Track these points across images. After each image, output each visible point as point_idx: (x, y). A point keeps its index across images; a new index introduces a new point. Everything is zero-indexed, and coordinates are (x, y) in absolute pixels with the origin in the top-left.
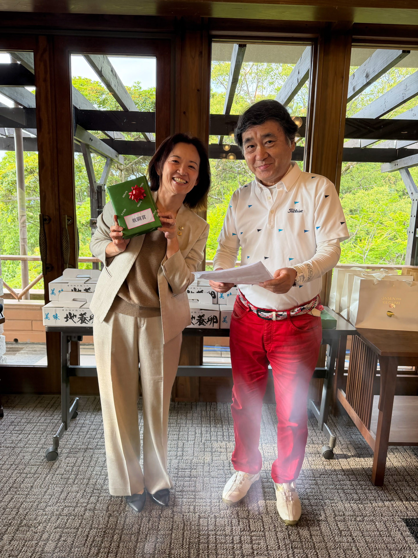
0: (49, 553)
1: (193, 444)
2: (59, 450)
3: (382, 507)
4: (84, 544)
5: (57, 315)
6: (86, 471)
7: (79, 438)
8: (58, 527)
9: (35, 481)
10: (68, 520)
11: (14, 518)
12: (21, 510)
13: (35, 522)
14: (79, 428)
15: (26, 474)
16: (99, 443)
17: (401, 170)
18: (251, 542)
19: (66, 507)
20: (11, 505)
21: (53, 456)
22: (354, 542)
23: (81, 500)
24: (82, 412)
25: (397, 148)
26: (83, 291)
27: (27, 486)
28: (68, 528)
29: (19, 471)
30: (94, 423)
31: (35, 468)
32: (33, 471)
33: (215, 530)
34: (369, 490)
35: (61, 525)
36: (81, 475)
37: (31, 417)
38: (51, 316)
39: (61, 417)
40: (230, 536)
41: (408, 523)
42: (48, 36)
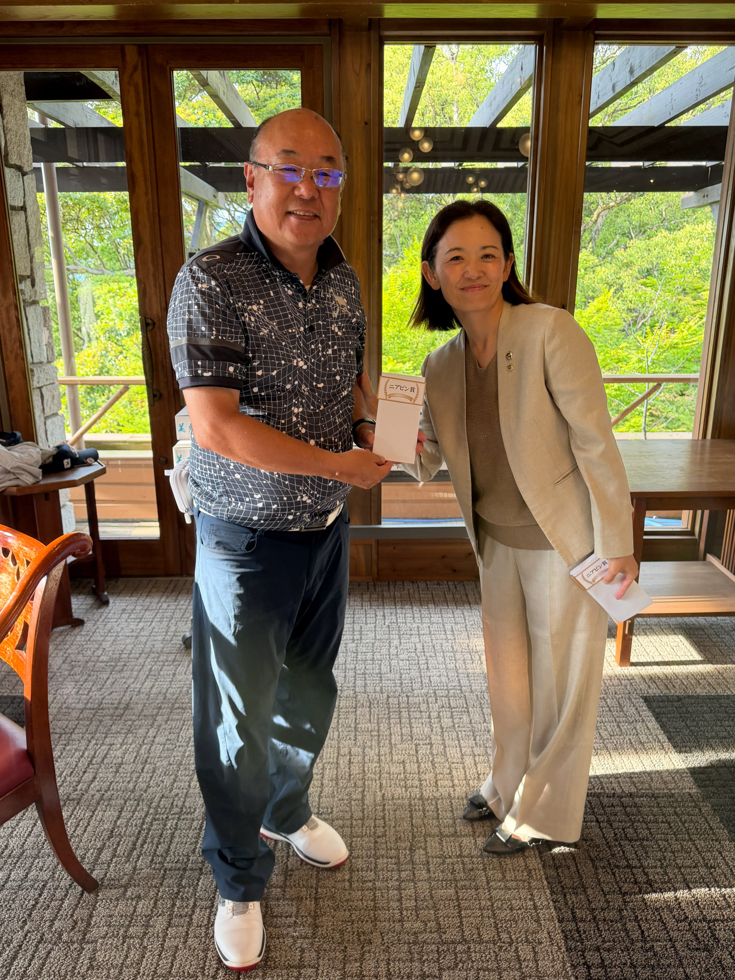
1: (373, 627)
12: (168, 696)
15: (163, 661)
17: (714, 206)
20: (154, 690)
25: (708, 166)
29: (153, 660)
33: (407, 707)
37: (148, 604)
40: (426, 712)
41: (647, 700)
42: (139, 46)
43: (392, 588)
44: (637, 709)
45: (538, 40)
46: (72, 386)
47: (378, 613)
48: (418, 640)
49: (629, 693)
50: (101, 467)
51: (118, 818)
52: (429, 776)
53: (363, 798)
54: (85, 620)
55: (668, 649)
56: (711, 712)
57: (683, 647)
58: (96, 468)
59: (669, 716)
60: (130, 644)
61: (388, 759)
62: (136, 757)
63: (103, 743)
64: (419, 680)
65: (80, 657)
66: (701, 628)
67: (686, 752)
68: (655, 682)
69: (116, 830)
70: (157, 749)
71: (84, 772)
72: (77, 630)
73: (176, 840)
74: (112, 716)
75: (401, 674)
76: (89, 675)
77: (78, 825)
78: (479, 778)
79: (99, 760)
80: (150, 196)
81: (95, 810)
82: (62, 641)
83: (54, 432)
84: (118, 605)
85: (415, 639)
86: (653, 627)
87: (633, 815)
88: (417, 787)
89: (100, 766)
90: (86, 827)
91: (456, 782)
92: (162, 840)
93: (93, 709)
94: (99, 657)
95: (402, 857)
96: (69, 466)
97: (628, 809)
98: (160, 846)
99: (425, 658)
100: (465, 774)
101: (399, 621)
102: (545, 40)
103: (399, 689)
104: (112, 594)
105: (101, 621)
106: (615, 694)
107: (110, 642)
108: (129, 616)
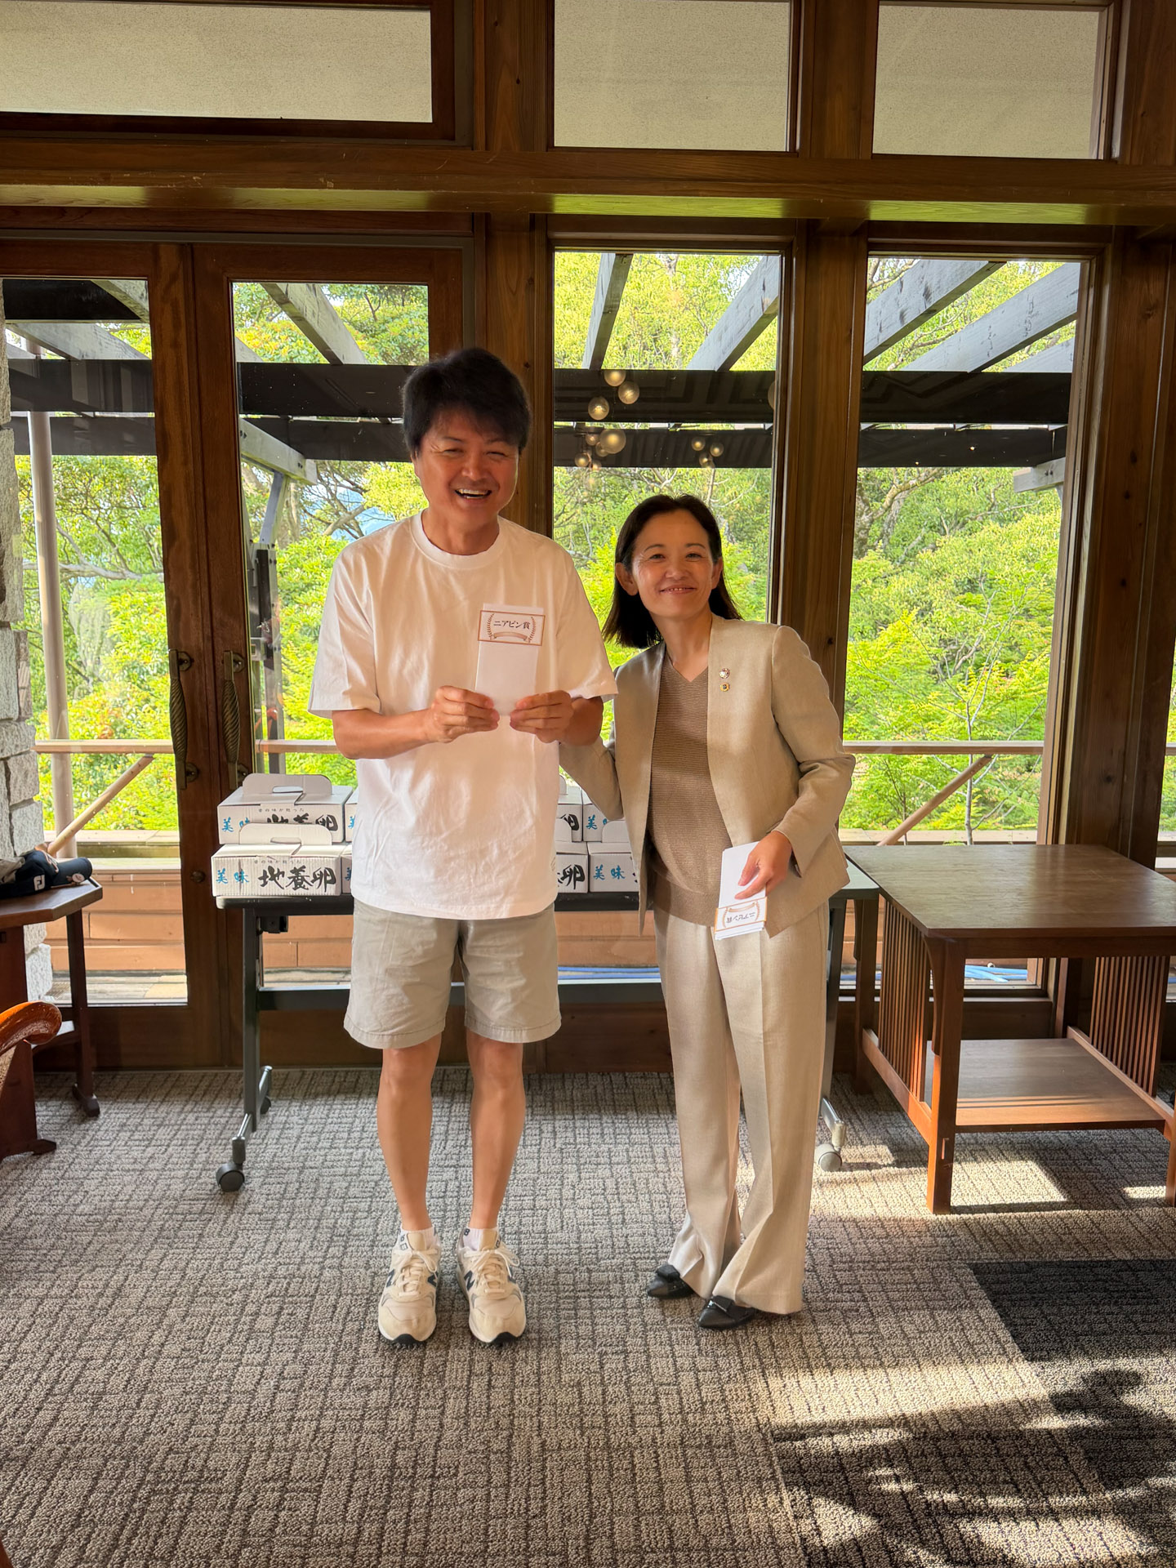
0: (263, 1332)
1: (536, 1151)
2: (245, 1171)
4: (332, 1318)
5: (241, 872)
6: (310, 1206)
7: (282, 1149)
8: (272, 1295)
9: (206, 1226)
10: (289, 1284)
11: (179, 1284)
12: (190, 1273)
13: (223, 1288)
14: (278, 1132)
15: (182, 1214)
16: (328, 1157)
19: (281, 1264)
20: (166, 1264)
21: (232, 1183)
23: (311, 1254)
24: (279, 1102)
26: (291, 820)
27: (191, 1235)
28: (293, 1296)
29: (166, 1211)
30: (310, 1121)
31: (199, 1205)
32: (195, 1209)
35: (277, 1292)
36: (301, 1213)
37: (163, 1115)
38: (228, 876)
39: (232, 1112)
41: (977, 1269)
42: (182, 245)
43: (568, 1084)
44: (961, 1286)
45: (785, 250)
46: (62, 755)
47: (544, 1128)
48: (608, 1174)
49: (950, 1259)
50: (95, 889)
51: (91, 1492)
52: (619, 1409)
53: (509, 1448)
54: (58, 1142)
55: (1011, 1184)
56: (1081, 1291)
57: (1035, 1179)
58: (87, 889)
59: (1014, 1297)
60: (130, 1183)
61: (553, 1380)
62: (128, 1381)
63: (74, 1356)
64: (609, 1242)
65: (45, 1207)
66: (1063, 1149)
67: (1041, 1359)
68: (990, 1240)
69: (87, 1513)
70: (166, 1366)
71: (39, 1409)
72: (43, 1160)
73: (188, 1529)
74: (92, 1308)
75: (580, 1232)
76: (59, 1238)
77: (22, 1504)
78: (703, 1409)
79: (66, 1387)
80: (191, 466)
81: (52, 1477)
82: (17, 1179)
83: (25, 830)
84: (112, 1115)
85: (604, 1172)
86: (987, 1148)
87: (956, 1470)
88: (600, 1428)
89: (67, 1398)
90: (36, 1507)
91: (666, 1417)
92: (164, 1531)
93: (61, 1297)
94: (76, 1206)
95: (571, 1551)
96: (42, 887)
97: (949, 1460)
98: (159, 1541)
99: (618, 1204)
100: (681, 1403)
101: (578, 1140)
102: (795, 249)
103: (575, 1258)
104: (105, 1098)
105: (83, 1144)
106: (927, 1260)
107: (96, 1181)
108: (132, 1135)
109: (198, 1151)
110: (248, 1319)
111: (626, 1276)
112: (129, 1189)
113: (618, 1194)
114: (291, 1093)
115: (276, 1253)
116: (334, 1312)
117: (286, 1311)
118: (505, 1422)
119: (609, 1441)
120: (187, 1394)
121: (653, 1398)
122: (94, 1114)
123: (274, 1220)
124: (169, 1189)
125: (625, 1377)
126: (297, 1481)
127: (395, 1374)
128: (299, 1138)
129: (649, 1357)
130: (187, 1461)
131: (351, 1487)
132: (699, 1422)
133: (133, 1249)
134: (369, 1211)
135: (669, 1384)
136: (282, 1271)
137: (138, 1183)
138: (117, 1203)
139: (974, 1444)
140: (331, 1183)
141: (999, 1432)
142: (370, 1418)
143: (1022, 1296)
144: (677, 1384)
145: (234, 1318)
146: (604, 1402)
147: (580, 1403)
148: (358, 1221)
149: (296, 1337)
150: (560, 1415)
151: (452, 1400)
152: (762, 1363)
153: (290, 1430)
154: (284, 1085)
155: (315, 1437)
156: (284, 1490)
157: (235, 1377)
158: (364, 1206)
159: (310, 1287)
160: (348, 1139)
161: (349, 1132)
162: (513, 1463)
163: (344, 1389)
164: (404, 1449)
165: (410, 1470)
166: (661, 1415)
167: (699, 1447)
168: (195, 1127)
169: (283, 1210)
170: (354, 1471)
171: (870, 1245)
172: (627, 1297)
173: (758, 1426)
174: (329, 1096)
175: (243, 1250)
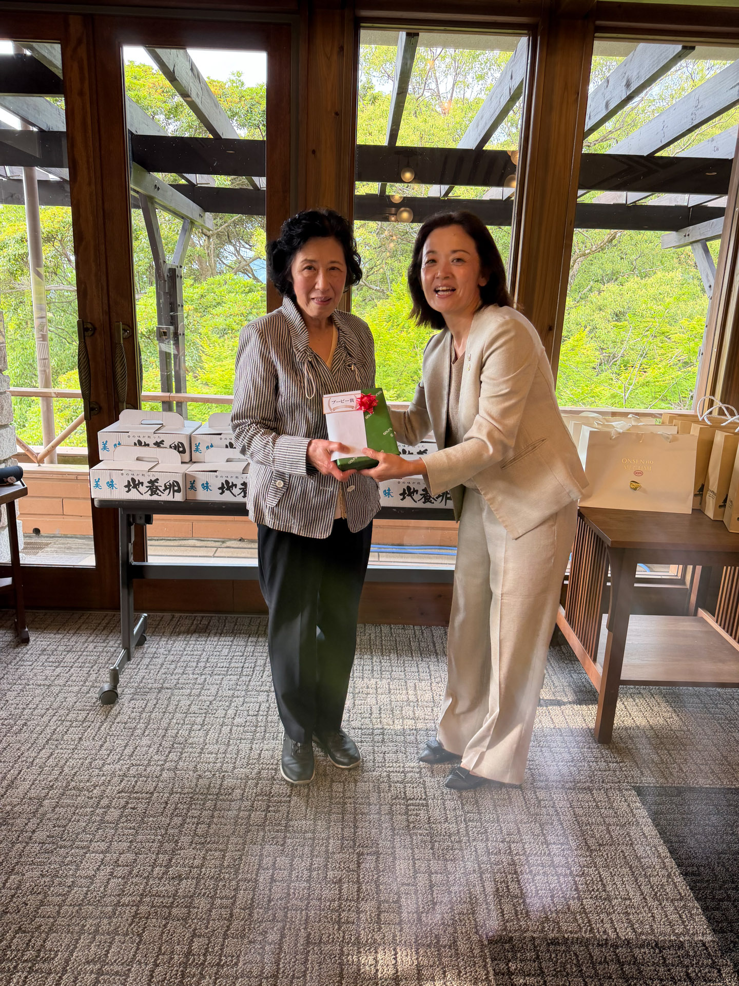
0: (110, 823)
2: (119, 690)
3: (605, 771)
4: (163, 813)
5: (112, 481)
6: (162, 718)
7: (150, 673)
8: (122, 791)
9: (85, 731)
10: (136, 782)
11: (57, 779)
12: (66, 769)
13: (88, 784)
14: (149, 660)
15: (71, 721)
16: (180, 681)
17: (695, 245)
18: (406, 813)
19: (133, 765)
20: (51, 762)
21: (110, 698)
22: (558, 814)
23: (156, 757)
24: (153, 637)
25: (689, 206)
26: (151, 445)
27: (73, 738)
28: (137, 793)
29: (60, 718)
30: (172, 653)
31: (84, 714)
32: (80, 718)
33: (354, 797)
34: (589, 748)
35: (127, 789)
36: (154, 724)
37: (73, 644)
38: (103, 483)
39: (119, 644)
40: (376, 805)
41: (640, 792)
42: (85, 15)
44: (629, 805)
45: (533, 30)
46: (46, 397)
49: (619, 782)
50: (23, 487)
58: (18, 487)
59: (668, 817)
68: (649, 768)
70: (32, 850)
84: (39, 641)
88: (353, 923)
91: (405, 915)
100: (417, 902)
102: (539, 29)
104: (35, 630)
105: (13, 664)
106: (603, 782)
107: (16, 693)
108: (48, 658)
109: (91, 672)
110: (101, 811)
111: (382, 786)
112: (38, 699)
113: (381, 717)
114: (162, 631)
115: (131, 755)
116: (165, 808)
117: (130, 806)
118: (280, 914)
119: (359, 936)
120: (43, 876)
121: (396, 897)
122: (26, 641)
123: (135, 728)
124: (65, 701)
125: (376, 876)
126: (112, 964)
127: (202, 865)
128: (162, 665)
129: (395, 858)
130: (30, 941)
131: (153, 971)
132: (431, 921)
133: (30, 748)
134: (203, 725)
135: (408, 885)
136: (133, 771)
137: (45, 695)
138: (26, 711)
139: (645, 953)
140: (179, 701)
141: (665, 941)
142: (177, 906)
143: (676, 816)
144: (415, 885)
145: (92, 809)
146: (358, 899)
147: (339, 899)
148: (193, 733)
149: (134, 829)
150: (324, 910)
151: (242, 891)
152: (480, 868)
153: (115, 914)
154: (158, 625)
155: (133, 922)
156: (100, 973)
157: (82, 863)
158: (199, 720)
159: (150, 787)
160: (196, 667)
161: (198, 662)
162: (283, 955)
163: (162, 878)
164: (199, 936)
165: (202, 958)
166: (402, 913)
167: (429, 946)
168: (92, 653)
169: (142, 721)
170: (157, 956)
171: (560, 768)
172: (382, 805)
173: (476, 928)
174: (188, 634)
175: (109, 752)
